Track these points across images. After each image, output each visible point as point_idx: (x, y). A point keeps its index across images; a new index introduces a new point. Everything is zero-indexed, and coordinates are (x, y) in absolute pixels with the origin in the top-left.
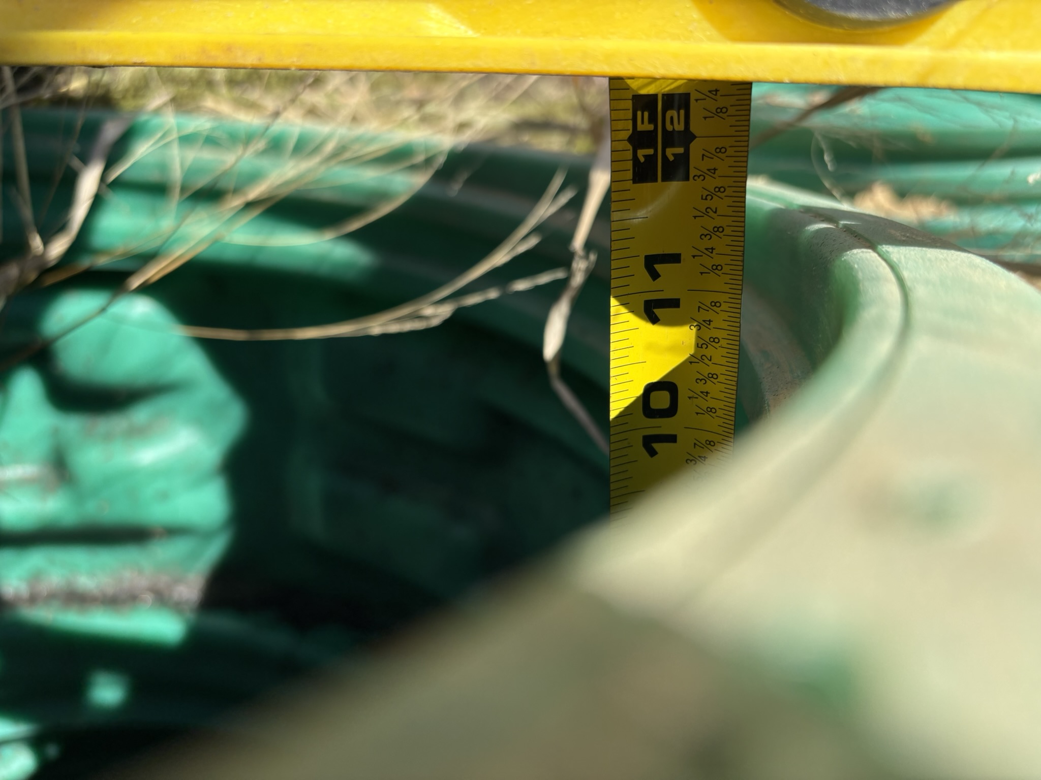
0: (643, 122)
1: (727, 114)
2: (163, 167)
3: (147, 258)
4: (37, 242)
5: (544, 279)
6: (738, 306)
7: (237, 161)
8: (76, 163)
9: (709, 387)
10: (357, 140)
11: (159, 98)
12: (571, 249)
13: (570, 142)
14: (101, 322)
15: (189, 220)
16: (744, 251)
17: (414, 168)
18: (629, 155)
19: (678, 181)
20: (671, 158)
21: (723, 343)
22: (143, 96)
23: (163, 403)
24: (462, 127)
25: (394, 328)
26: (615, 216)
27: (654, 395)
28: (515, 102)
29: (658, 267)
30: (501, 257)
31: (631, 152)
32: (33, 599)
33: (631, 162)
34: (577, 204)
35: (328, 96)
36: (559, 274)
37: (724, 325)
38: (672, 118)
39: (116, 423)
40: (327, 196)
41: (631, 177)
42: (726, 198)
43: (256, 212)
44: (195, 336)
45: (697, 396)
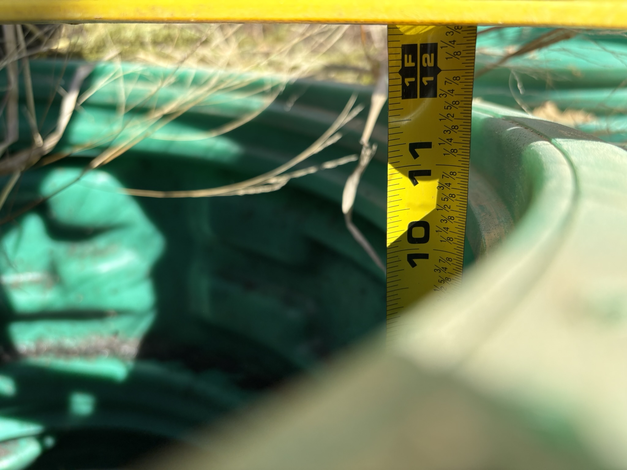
0: (408, 62)
1: (461, 56)
2: (114, 94)
3: (103, 149)
4: (39, 139)
5: (343, 161)
6: (467, 175)
7: (158, 89)
8: (62, 91)
9: (449, 224)
10: (230, 77)
11: (112, 52)
12: (361, 143)
13: (359, 78)
14: (76, 187)
15: (128, 126)
16: (470, 141)
17: (264, 94)
18: (400, 81)
19: (430, 97)
20: (426, 84)
21: (458, 197)
22: (102, 52)
23: (114, 236)
24: (294, 68)
25: (252, 191)
26: (391, 119)
27: (414, 229)
28: (325, 54)
29: (418, 151)
30: (317, 148)
31: (401, 80)
32: (38, 352)
33: (401, 86)
34: (364, 116)
35: (213, 50)
36: (353, 158)
37: (458, 186)
38: (426, 59)
39: (87, 247)
40: (212, 111)
41: (401, 95)
42: (459, 108)
43: (169, 120)
44: (132, 195)
45: (441, 230)
